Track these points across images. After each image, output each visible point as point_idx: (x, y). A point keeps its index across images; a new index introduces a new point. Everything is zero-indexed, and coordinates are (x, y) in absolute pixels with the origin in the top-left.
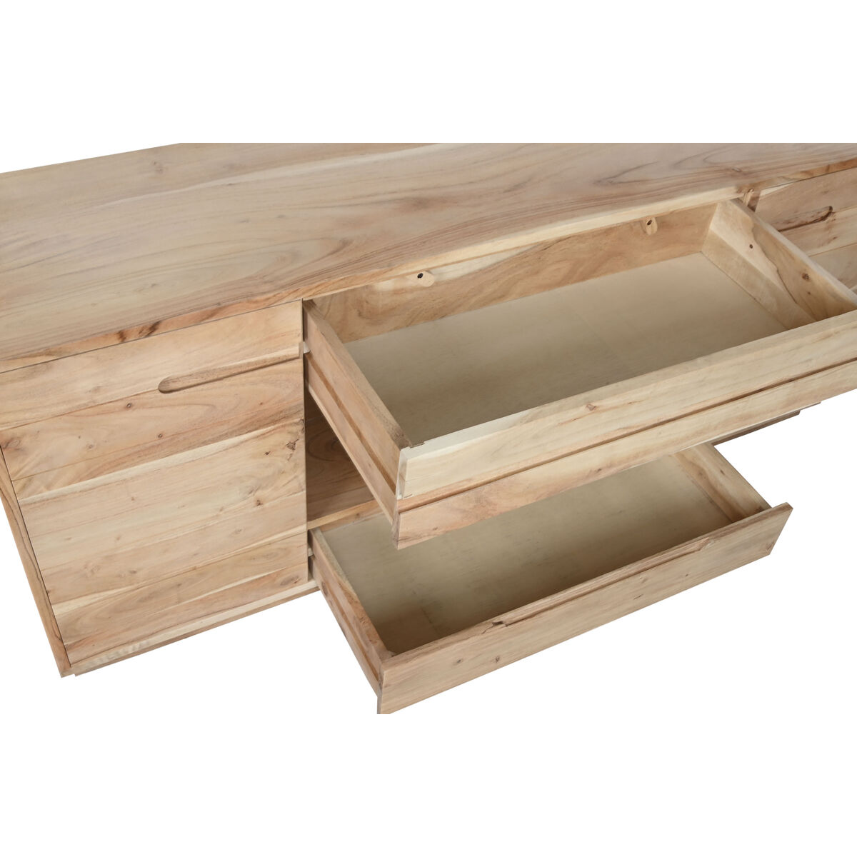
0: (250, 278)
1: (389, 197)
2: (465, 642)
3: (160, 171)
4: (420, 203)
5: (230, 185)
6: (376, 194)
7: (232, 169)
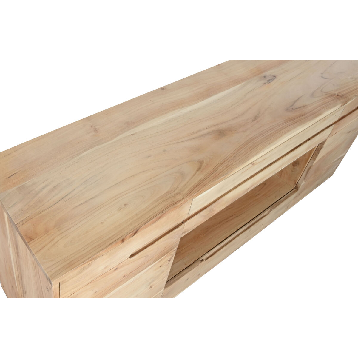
0: (169, 192)
1: (205, 132)
2: (191, 271)
3: (96, 131)
4: (221, 133)
5: (132, 134)
6: (200, 131)
7: (129, 124)
